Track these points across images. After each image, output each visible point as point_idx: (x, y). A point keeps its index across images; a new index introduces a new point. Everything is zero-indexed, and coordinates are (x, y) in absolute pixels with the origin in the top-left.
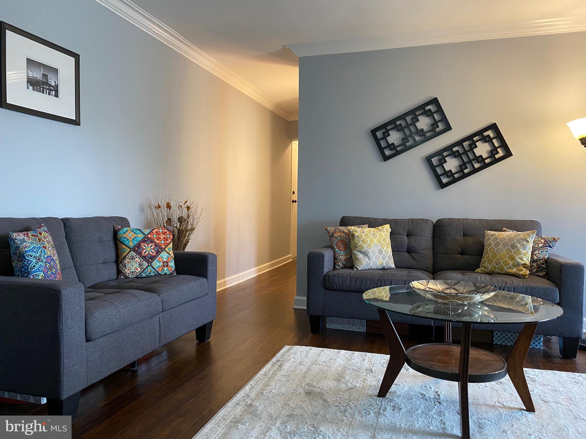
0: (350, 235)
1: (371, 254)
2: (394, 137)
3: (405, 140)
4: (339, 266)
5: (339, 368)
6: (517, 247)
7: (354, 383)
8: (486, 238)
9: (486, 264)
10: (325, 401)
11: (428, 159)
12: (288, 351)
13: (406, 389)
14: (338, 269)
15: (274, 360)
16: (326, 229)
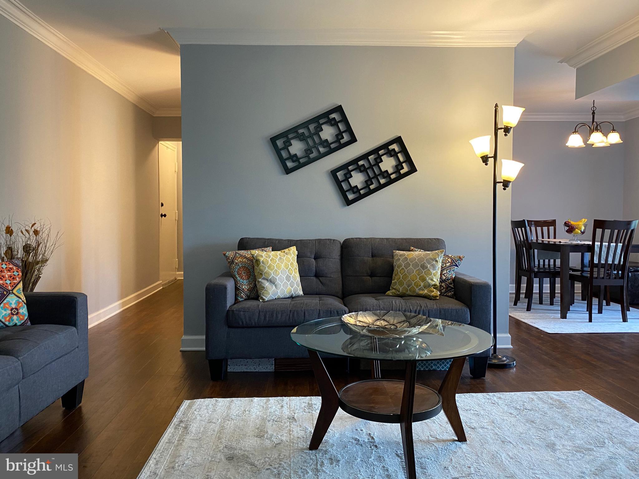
0: (254, 261)
1: (278, 282)
2: (297, 148)
3: (308, 151)
4: (242, 297)
5: (257, 420)
6: (427, 268)
7: (279, 437)
8: (396, 258)
9: (397, 285)
10: (252, 465)
11: (334, 173)
12: (190, 407)
13: (337, 435)
14: (240, 301)
15: (175, 420)
16: (225, 255)
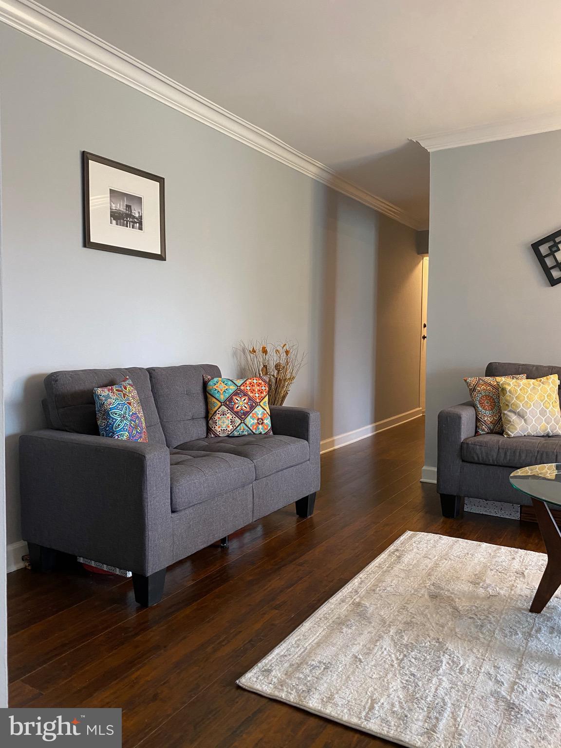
0: (500, 389)
1: (529, 416)
4: (483, 430)
5: (478, 566)
7: (498, 589)
10: (456, 609)
12: (411, 537)
14: (481, 434)
15: (392, 548)
16: (465, 381)
